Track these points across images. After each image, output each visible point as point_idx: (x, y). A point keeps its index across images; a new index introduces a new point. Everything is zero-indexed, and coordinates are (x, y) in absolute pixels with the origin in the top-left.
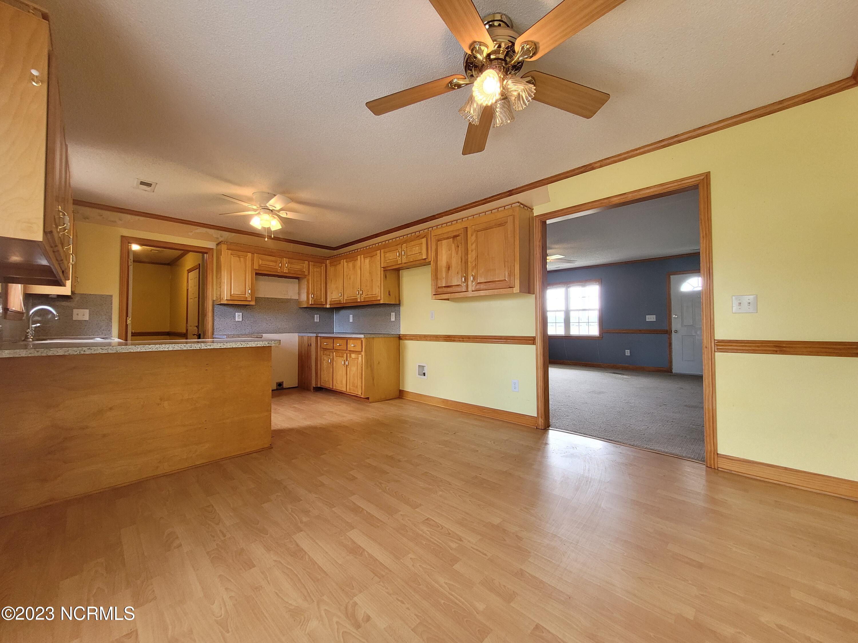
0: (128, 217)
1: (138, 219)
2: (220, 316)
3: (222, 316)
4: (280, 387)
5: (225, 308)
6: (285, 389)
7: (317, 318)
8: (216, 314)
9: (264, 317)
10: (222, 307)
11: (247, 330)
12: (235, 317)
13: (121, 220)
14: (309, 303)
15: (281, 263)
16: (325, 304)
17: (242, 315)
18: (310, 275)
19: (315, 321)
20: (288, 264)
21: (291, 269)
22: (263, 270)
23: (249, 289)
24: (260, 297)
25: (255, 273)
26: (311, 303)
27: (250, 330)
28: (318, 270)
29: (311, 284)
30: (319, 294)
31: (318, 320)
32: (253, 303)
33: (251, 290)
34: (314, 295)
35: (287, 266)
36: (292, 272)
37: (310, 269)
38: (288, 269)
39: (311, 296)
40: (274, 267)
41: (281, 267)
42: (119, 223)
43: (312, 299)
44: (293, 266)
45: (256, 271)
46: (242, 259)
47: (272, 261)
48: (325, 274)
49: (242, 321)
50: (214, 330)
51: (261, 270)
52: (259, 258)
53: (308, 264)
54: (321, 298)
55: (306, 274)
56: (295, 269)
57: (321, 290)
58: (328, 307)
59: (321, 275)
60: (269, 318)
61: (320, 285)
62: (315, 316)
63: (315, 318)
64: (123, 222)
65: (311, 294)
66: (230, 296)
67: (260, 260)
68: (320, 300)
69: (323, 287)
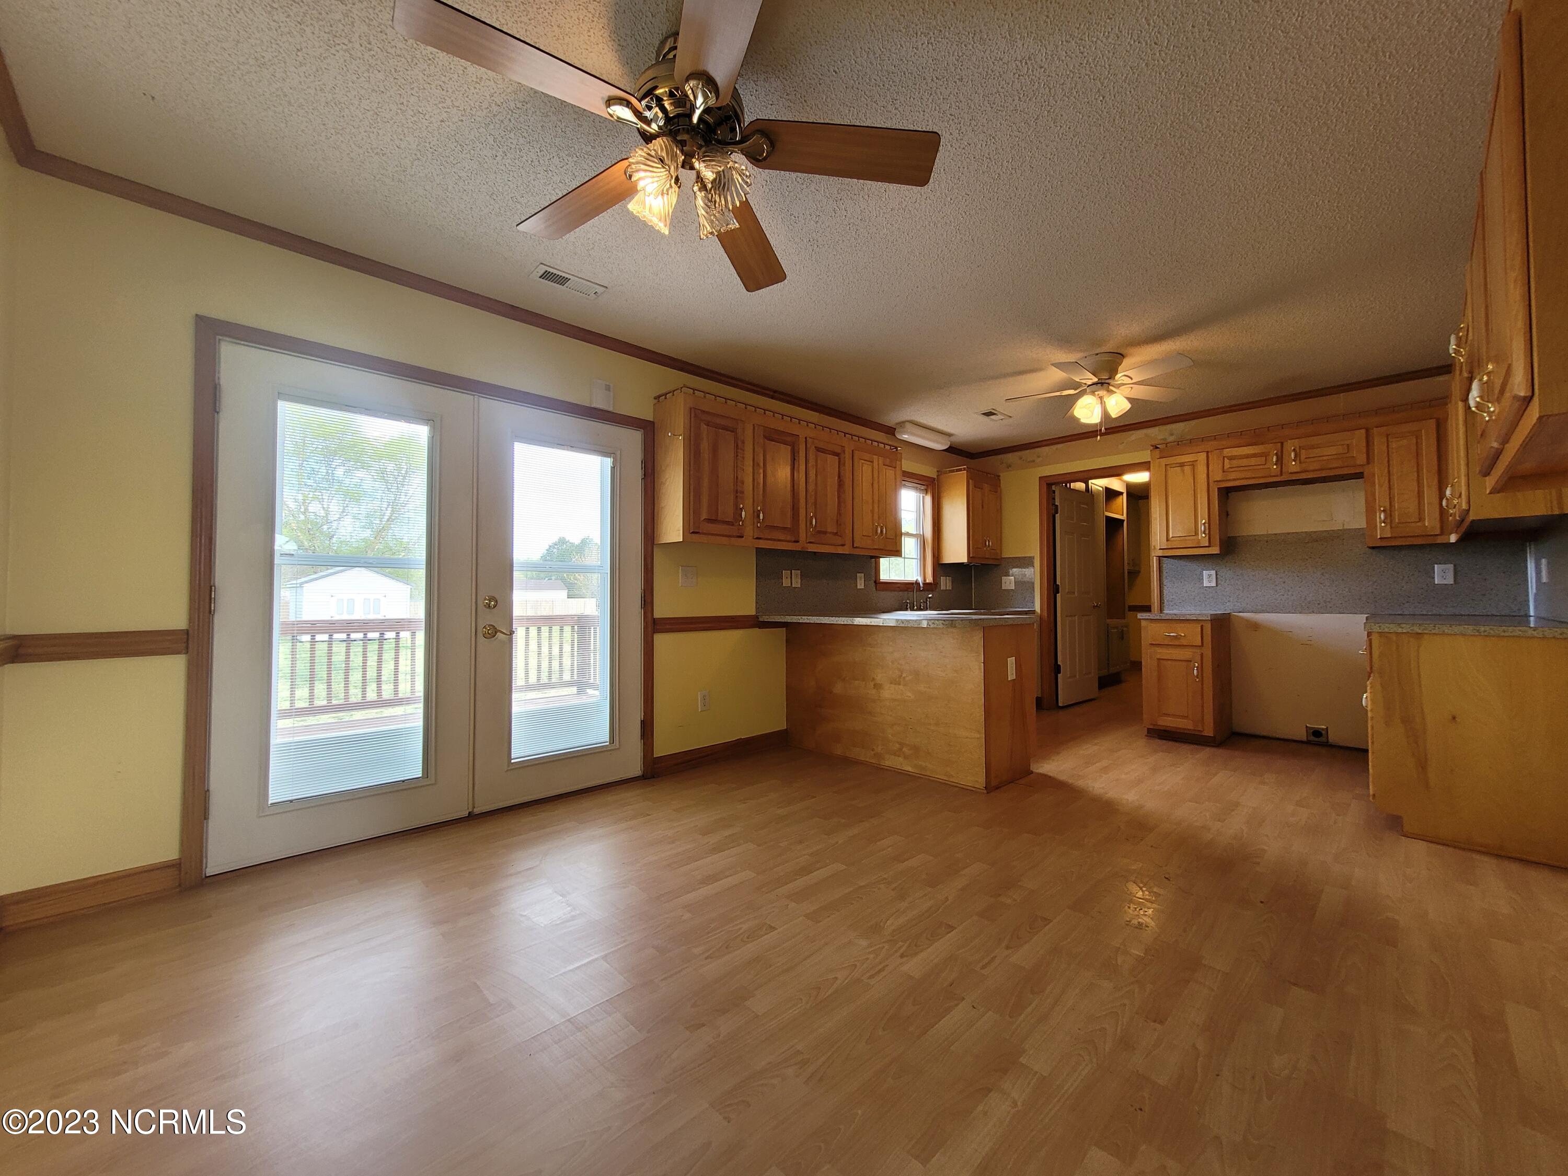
0: (1045, 450)
1: (1057, 449)
2: (1173, 579)
3: (1177, 579)
4: (1316, 739)
5: (1182, 563)
6: (1332, 746)
7: (1442, 574)
8: (1166, 575)
9: (1269, 577)
10: (1176, 561)
11: (1228, 604)
12: (1203, 579)
13: (1039, 457)
14: (1377, 536)
15: (1279, 454)
16: (1438, 532)
17: (1217, 575)
18: (1374, 462)
19: (1436, 583)
20: (1298, 451)
21: (1308, 460)
22: (1234, 480)
23: (1204, 523)
24: (1255, 535)
25: (1218, 488)
26: (1380, 535)
27: (1235, 605)
28: (1404, 442)
29: (1379, 485)
30: (1412, 507)
31: (1450, 580)
32: (1215, 550)
33: (1207, 525)
34: (1393, 513)
35: (1296, 456)
36: (1311, 468)
37: (1376, 447)
38: (1300, 463)
39: (1380, 517)
40: (1261, 467)
41: (1279, 462)
42: (1038, 460)
43: (1383, 525)
44: (1317, 452)
45: (1220, 483)
46: (1187, 469)
47: (1254, 455)
48: (1434, 448)
49: (1217, 586)
50: (1163, 603)
51: (1229, 480)
52: (1224, 457)
53: (1364, 436)
54: (1421, 519)
55: (1358, 462)
56: (1321, 458)
57: (1420, 495)
58: (1454, 542)
59: (1418, 455)
60: (1281, 580)
61: (1415, 484)
62: (1434, 567)
63: (1434, 573)
64: (1041, 459)
65: (1381, 511)
66: (1167, 541)
67: (1226, 461)
68: (1419, 524)
69: (1429, 486)
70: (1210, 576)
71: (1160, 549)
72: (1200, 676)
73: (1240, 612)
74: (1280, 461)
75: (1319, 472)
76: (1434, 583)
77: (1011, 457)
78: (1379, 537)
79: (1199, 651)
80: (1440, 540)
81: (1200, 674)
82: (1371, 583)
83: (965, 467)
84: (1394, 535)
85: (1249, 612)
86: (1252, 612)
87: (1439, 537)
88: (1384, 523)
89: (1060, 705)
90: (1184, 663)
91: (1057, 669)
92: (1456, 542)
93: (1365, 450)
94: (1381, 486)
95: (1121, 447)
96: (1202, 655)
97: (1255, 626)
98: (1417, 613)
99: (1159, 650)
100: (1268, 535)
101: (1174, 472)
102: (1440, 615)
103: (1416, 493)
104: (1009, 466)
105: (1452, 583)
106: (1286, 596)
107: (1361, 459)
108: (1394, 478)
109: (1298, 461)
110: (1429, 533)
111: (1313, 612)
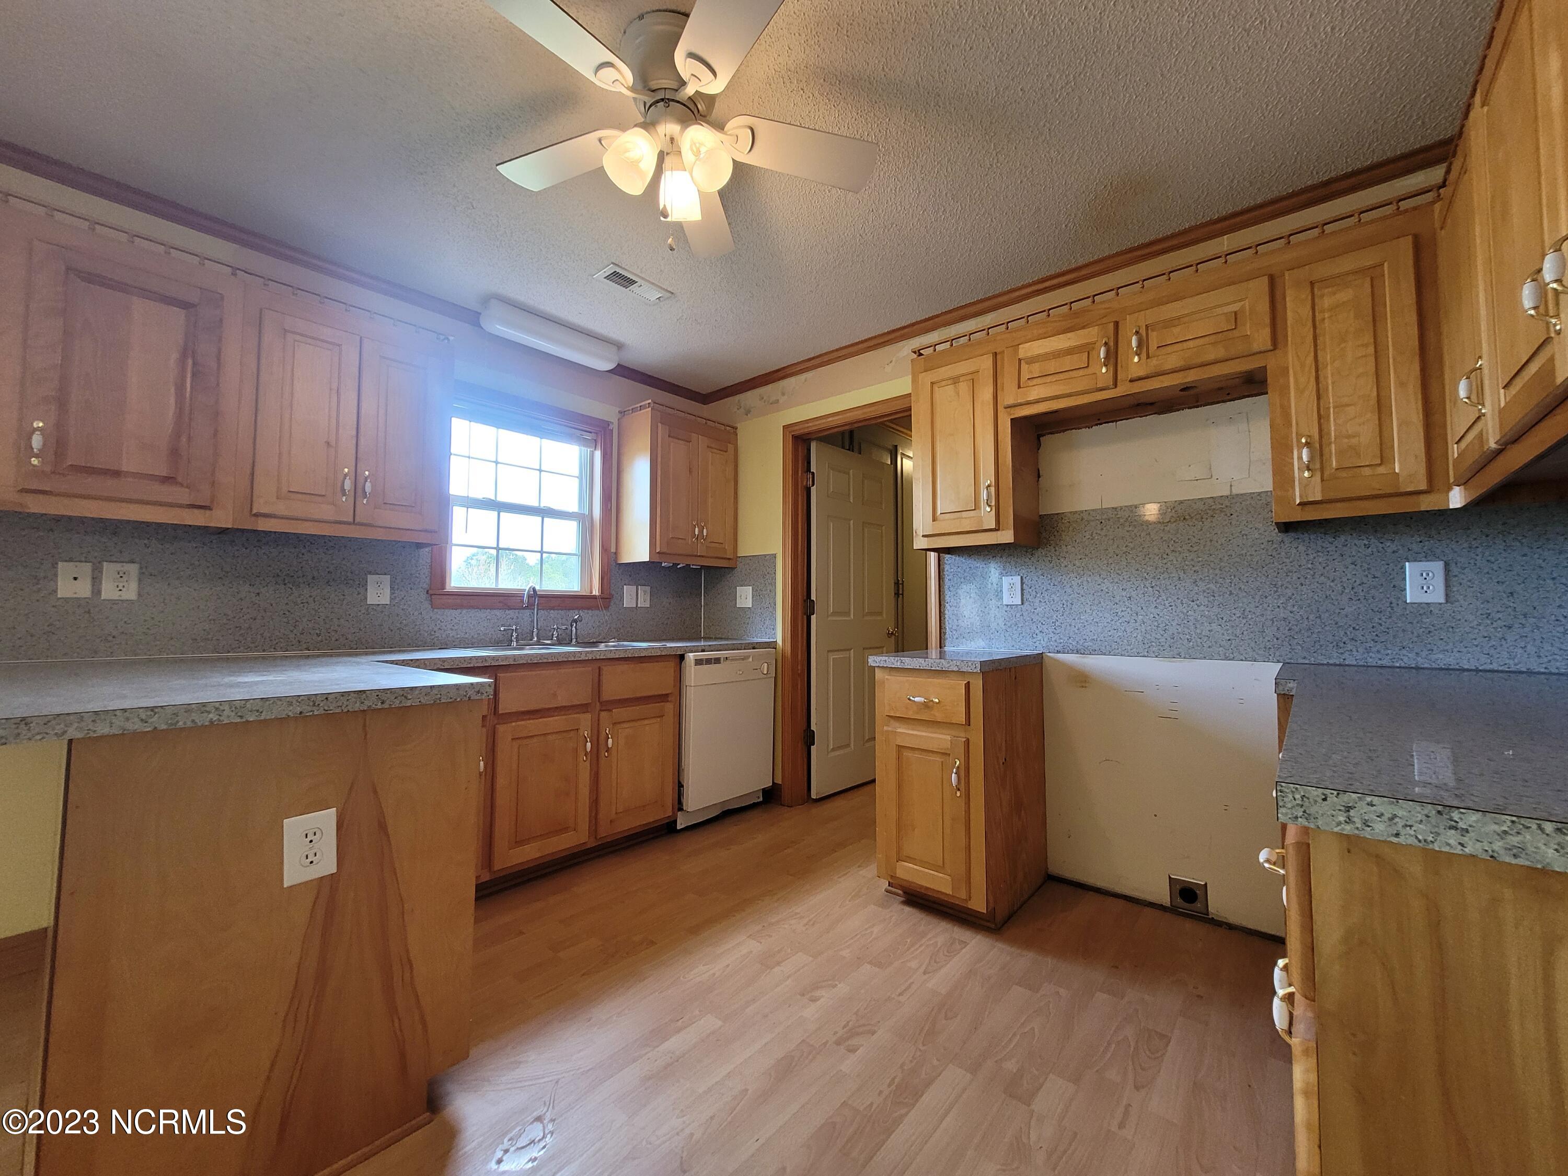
0: (791, 382)
1: (806, 379)
2: (961, 591)
4: (1187, 905)
5: (968, 560)
6: (1214, 923)
7: (1422, 582)
8: (949, 584)
10: (963, 559)
11: (1040, 638)
12: (1001, 590)
13: (783, 394)
14: (1295, 500)
15: (1112, 344)
16: (1423, 486)
17: (1022, 583)
18: (1286, 345)
19: (1408, 602)
20: (1144, 334)
21: (1163, 350)
22: (1037, 401)
23: (989, 486)
24: (1082, 512)
25: (1011, 419)
26: (1301, 497)
27: (1050, 640)
28: (1345, 295)
29: (1297, 388)
30: (1366, 434)
31: (1437, 595)
32: (1007, 536)
33: (993, 489)
34: (1326, 451)
35: (1140, 345)
36: (1168, 366)
37: (1290, 314)
38: (1148, 357)
39: (1300, 458)
40: (1081, 372)
41: (1112, 361)
42: (782, 400)
43: (1306, 474)
44: (1177, 333)
45: (1012, 411)
46: (964, 387)
47: (1070, 351)
48: (1409, 298)
49: (1022, 604)
50: (945, 634)
51: (1029, 403)
52: (1020, 360)
53: (1266, 289)
54: (1385, 457)
55: (1256, 347)
56: (1185, 345)
57: (1382, 407)
58: (1458, 506)
59: (1376, 319)
60: (1124, 593)
61: (1371, 380)
62: (1403, 568)
63: (1404, 579)
64: (786, 397)
65: (1300, 447)
66: (934, 520)
67: (1024, 365)
68: (1381, 470)
69: (1402, 384)
70: (1012, 586)
71: (923, 536)
72: (962, 787)
73: (1058, 652)
74: (1113, 357)
75: (1181, 374)
76: (1406, 602)
77: (750, 398)
78: (1298, 502)
79: (963, 735)
80: (1427, 504)
81: (963, 782)
82: (1282, 600)
83: (650, 401)
84: (1332, 495)
85: (1072, 652)
86: (1078, 652)
87: (1422, 497)
88: (1309, 469)
89: (814, 796)
90: (938, 759)
91: (809, 738)
92: (1464, 509)
93: (1267, 320)
94: (1300, 392)
95: (888, 369)
96: (967, 742)
97: (1082, 679)
98: (1371, 662)
99: (902, 729)
100: (1102, 511)
101: (945, 393)
102: (1417, 668)
103: (1373, 401)
104: (748, 412)
105: (1442, 600)
106: (1132, 624)
107: (1262, 339)
108: (1328, 373)
109: (1144, 355)
110: (1402, 490)
111: (1179, 655)
